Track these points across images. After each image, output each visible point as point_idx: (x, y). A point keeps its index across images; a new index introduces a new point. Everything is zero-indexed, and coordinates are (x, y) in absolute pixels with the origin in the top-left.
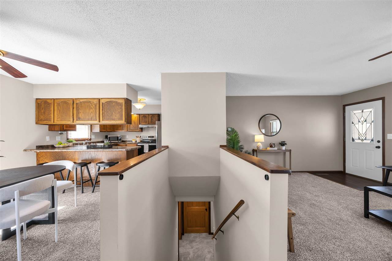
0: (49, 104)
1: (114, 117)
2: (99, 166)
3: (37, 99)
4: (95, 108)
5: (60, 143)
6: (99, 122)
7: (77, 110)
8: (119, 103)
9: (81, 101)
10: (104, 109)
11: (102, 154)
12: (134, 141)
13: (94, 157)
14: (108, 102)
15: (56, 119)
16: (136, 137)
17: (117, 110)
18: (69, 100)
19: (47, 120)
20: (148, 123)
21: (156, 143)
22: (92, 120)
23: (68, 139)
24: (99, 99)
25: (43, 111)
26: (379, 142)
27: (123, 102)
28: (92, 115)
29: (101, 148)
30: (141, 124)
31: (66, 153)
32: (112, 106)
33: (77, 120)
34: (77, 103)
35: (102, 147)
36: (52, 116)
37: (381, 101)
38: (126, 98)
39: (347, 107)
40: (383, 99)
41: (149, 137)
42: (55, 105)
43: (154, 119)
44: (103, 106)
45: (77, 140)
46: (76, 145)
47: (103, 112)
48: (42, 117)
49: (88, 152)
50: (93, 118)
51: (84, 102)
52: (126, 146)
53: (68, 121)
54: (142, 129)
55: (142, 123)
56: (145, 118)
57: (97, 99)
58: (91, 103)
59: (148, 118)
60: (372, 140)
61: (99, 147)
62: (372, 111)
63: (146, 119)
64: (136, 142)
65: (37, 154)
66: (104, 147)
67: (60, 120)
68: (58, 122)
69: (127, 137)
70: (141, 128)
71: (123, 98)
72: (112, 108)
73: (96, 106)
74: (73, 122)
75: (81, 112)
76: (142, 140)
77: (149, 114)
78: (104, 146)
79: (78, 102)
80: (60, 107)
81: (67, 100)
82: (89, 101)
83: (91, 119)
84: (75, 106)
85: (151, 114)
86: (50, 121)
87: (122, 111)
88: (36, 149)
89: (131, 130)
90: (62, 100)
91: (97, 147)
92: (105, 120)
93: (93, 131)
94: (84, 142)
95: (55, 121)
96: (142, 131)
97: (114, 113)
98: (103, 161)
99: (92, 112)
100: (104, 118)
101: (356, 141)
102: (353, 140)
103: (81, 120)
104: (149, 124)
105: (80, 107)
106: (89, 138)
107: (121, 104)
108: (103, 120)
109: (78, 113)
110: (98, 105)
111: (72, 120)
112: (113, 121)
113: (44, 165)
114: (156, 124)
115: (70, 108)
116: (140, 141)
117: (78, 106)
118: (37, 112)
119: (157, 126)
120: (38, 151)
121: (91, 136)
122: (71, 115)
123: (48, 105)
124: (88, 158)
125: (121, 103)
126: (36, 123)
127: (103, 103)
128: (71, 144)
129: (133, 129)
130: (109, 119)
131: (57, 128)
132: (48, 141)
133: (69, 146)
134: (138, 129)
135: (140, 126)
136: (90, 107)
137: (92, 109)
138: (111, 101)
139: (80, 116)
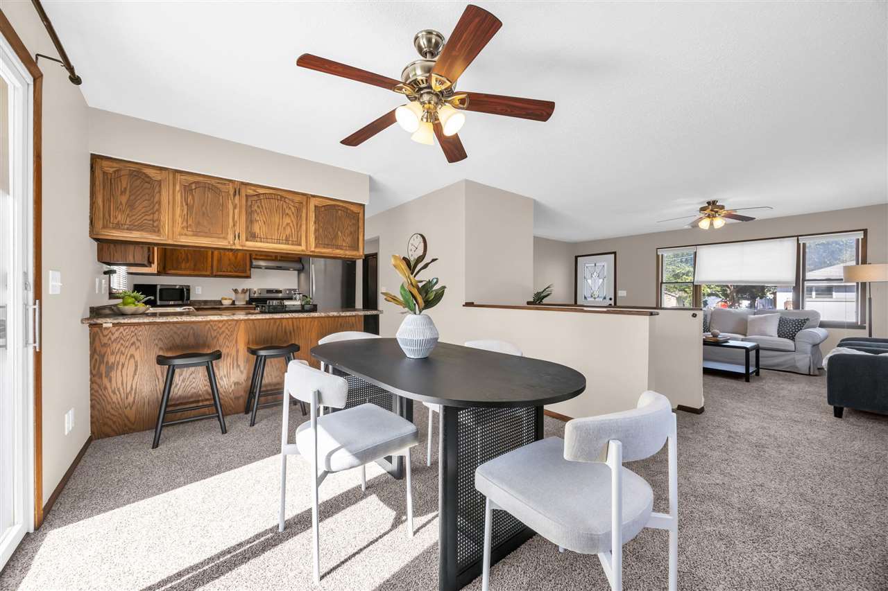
0: (149, 182)
1: (340, 242)
4: (298, 216)
6: (305, 249)
7: (248, 213)
8: (353, 212)
9: (261, 191)
10: (317, 221)
12: (229, 301)
14: (327, 205)
15: (175, 229)
17: (347, 228)
18: (224, 184)
19: (140, 227)
22: (288, 244)
24: (307, 197)
25: (124, 199)
26: (611, 299)
27: (360, 211)
28: (289, 230)
32: (336, 218)
33: (247, 240)
34: (247, 196)
36: (164, 216)
37: (613, 255)
39: (579, 258)
40: (615, 253)
44: (316, 213)
47: (315, 228)
50: (291, 239)
51: (267, 196)
53: (219, 238)
57: (302, 194)
58: (288, 201)
60: (605, 298)
61: (292, 309)
62: (605, 267)
64: (233, 303)
66: (302, 310)
67: (190, 233)
68: (184, 238)
71: (361, 205)
72: (336, 221)
73: (298, 210)
74: (236, 242)
75: (258, 218)
80: (190, 198)
81: (218, 183)
82: (282, 197)
83: (287, 240)
84: (240, 200)
86: (158, 233)
87: (357, 231)
89: (223, 271)
92: (320, 247)
97: (339, 233)
99: (288, 224)
100: (317, 241)
101: (589, 299)
102: (585, 298)
103: (258, 239)
105: (256, 208)
107: (355, 216)
108: (315, 247)
109: (249, 221)
111: (230, 236)
112: (337, 251)
115: (224, 205)
117: (249, 203)
122: (231, 223)
125: (356, 213)
127: (315, 207)
130: (329, 244)
134: (245, 272)
136: (283, 210)
137: (290, 216)
138: (334, 206)
139: (256, 229)
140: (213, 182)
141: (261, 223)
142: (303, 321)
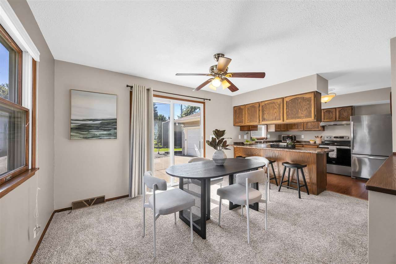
0: (242, 109)
1: (300, 115)
2: (286, 166)
3: (234, 107)
4: (279, 108)
5: (247, 141)
6: (283, 121)
7: (263, 111)
8: (307, 98)
9: (266, 103)
10: (288, 108)
11: (286, 154)
12: (312, 142)
13: (277, 156)
14: (292, 99)
15: (246, 121)
16: (315, 137)
17: (304, 107)
18: (256, 104)
19: (240, 122)
20: (334, 120)
21: (350, 146)
22: (276, 120)
23: (251, 138)
24: (283, 99)
25: (238, 116)
27: (312, 96)
28: (276, 114)
29: (284, 148)
30: (323, 121)
31: (253, 150)
32: (297, 104)
33: (262, 121)
34: (262, 106)
35: (285, 146)
36: (244, 118)
38: (316, 91)
41: (335, 137)
42: (246, 109)
43: (345, 114)
44: (288, 104)
45: (258, 139)
46: (257, 143)
47: (287, 111)
48: (237, 120)
49: (272, 151)
50: (277, 118)
51: (268, 104)
52: (303, 147)
53: (255, 122)
54: (323, 128)
55: (325, 120)
56: (329, 114)
57: (281, 98)
58: (275, 103)
59: (334, 113)
61: (282, 146)
63: (331, 114)
64: (315, 143)
65: (234, 148)
66: (287, 147)
67: (249, 122)
68: (247, 123)
69: (303, 137)
70: (322, 126)
71: (312, 92)
72: (297, 106)
73: (279, 105)
74: (259, 123)
75: (265, 113)
76: (323, 141)
77: (335, 108)
78: (287, 145)
79: (263, 104)
80: (249, 111)
82: (273, 102)
84: (261, 108)
85: (338, 108)
86: (243, 123)
87: (310, 107)
88: (234, 145)
89: (309, 129)
90: (251, 105)
91: (280, 146)
92: (289, 119)
93: (269, 131)
94: (262, 141)
95: (246, 123)
96: (324, 130)
97: (299, 110)
98: (287, 161)
99: (276, 112)
100: (288, 117)
103: (266, 120)
104: (336, 120)
105: (265, 109)
106: (266, 137)
107: (309, 100)
108: (287, 119)
109: (263, 114)
110: (282, 105)
111: (258, 121)
112: (298, 119)
113: (246, 158)
114: (350, 120)
115: (256, 111)
116: (321, 143)
117: (263, 108)
118: (234, 117)
119: (352, 122)
120: (235, 146)
121: (267, 135)
122: (258, 116)
123: (241, 111)
124: (272, 156)
125: (309, 98)
126: (234, 125)
127: (287, 102)
128: (253, 142)
129: (311, 127)
130: (294, 117)
131: (246, 128)
132: (240, 139)
133: (252, 144)
134: (318, 128)
135: (322, 124)
136: (274, 107)
137: (276, 109)
138: (296, 98)
139: (265, 117)
140: (253, 104)
141: (267, 114)
142: (284, 152)
